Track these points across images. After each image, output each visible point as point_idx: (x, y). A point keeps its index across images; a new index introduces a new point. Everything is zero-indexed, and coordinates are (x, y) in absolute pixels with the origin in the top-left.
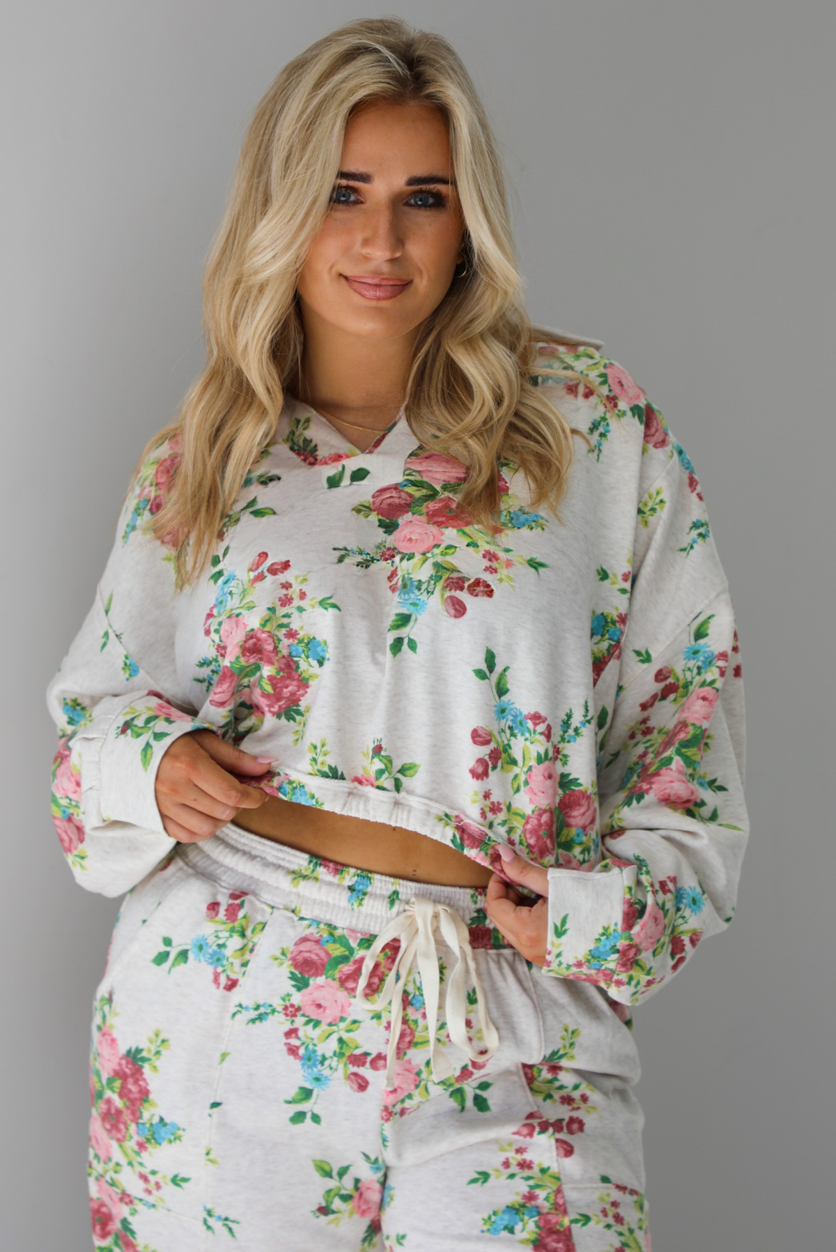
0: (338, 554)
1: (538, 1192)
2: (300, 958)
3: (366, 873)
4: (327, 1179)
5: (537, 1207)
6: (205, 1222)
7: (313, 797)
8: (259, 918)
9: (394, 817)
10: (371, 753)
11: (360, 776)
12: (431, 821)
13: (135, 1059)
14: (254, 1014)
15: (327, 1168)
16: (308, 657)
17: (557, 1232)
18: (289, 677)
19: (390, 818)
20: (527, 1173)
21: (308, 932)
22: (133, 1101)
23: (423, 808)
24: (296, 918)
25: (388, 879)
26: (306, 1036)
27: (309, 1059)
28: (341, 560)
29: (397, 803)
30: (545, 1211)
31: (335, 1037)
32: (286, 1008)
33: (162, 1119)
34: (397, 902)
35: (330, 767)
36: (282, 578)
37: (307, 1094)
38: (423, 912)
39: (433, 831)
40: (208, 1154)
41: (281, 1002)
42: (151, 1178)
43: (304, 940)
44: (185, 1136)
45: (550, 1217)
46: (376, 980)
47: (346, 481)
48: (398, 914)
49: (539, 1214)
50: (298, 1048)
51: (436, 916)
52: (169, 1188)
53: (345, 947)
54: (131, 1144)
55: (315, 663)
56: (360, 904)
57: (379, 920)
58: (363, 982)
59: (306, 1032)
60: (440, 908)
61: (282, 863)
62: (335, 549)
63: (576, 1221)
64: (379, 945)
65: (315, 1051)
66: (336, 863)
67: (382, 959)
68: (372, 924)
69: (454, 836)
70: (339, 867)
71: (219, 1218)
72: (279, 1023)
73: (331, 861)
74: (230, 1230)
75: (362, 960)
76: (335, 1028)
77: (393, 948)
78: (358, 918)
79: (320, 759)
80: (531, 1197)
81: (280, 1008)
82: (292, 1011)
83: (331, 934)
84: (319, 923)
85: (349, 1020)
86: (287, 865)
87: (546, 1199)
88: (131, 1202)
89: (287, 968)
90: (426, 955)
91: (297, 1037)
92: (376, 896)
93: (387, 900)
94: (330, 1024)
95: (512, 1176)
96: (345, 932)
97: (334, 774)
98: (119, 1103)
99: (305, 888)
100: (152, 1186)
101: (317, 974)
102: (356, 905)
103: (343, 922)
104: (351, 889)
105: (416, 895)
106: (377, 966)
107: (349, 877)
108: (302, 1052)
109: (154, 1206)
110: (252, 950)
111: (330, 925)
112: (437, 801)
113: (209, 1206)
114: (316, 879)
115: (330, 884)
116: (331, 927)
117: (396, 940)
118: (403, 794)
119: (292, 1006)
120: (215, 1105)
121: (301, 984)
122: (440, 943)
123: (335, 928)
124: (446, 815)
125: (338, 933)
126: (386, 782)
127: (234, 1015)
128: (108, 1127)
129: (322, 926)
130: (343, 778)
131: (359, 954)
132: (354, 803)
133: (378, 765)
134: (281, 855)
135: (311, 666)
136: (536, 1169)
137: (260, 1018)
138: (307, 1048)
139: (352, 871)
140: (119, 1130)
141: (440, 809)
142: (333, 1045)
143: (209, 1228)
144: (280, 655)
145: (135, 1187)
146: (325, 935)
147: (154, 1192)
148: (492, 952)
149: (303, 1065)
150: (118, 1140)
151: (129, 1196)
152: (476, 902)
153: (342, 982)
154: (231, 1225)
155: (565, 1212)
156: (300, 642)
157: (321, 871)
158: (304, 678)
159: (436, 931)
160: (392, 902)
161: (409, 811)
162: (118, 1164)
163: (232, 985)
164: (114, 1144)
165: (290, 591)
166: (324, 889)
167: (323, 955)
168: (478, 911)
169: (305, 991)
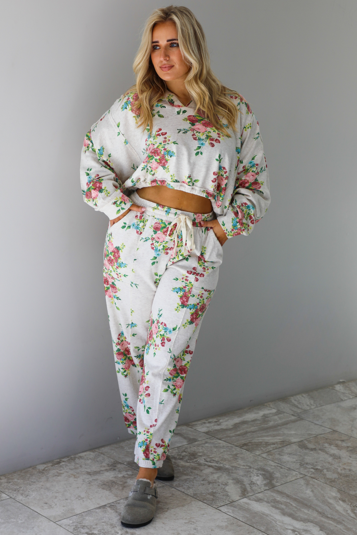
0: (178, 131)
1: (187, 287)
2: (155, 227)
3: (169, 208)
4: (157, 276)
5: (185, 290)
6: (131, 285)
7: (172, 187)
8: (146, 218)
9: (192, 192)
10: (187, 177)
11: (184, 181)
12: (201, 192)
13: (118, 249)
14: (145, 240)
15: (157, 274)
16: (168, 155)
17: (186, 297)
18: (163, 159)
19: (191, 192)
20: (186, 282)
21: (157, 221)
22: (116, 258)
23: (199, 190)
24: (154, 218)
25: (174, 209)
26: (155, 245)
27: (156, 250)
28: (179, 132)
29: (192, 188)
30: (186, 291)
31: (162, 245)
32: (152, 238)
33: (122, 262)
34: (177, 215)
35: (175, 180)
36: (164, 136)
37: (156, 258)
38: (182, 217)
39: (201, 195)
40: (132, 270)
41: (151, 237)
42: (119, 274)
43: (156, 223)
44: (128, 266)
45: (187, 293)
46: (171, 232)
47: (181, 113)
48: (177, 218)
49: (185, 292)
50: (154, 248)
51: (185, 218)
52: (123, 277)
53: (165, 224)
54: (115, 267)
55: (169, 156)
56: (168, 215)
57: (172, 219)
58: (169, 233)
59: (155, 244)
60: (186, 217)
61: (151, 206)
62: (178, 130)
63: (191, 296)
64: (172, 224)
65: (157, 248)
66: (163, 205)
67: (173, 227)
68: (171, 220)
69: (206, 195)
70: (163, 206)
71: (134, 284)
72: (150, 242)
73: (161, 205)
74: (137, 286)
75: (169, 227)
76: (162, 243)
77: (175, 225)
78: (168, 218)
79: (173, 178)
80: (185, 287)
81: (150, 238)
82: (153, 239)
83: (162, 222)
84: (159, 219)
85: (165, 241)
86: (152, 206)
87: (188, 289)
88: (114, 279)
89: (152, 229)
90: (183, 227)
91: (154, 245)
92: (172, 213)
93: (174, 214)
94: (161, 242)
95: (183, 281)
96: (165, 221)
97: (177, 181)
98: (113, 258)
99: (156, 211)
100: (119, 276)
101: (159, 231)
102: (167, 215)
103: (164, 219)
104: (166, 211)
105: (181, 213)
106: (172, 229)
107: (166, 209)
108: (155, 248)
109: (119, 280)
110: (145, 226)
111: (161, 220)
112: (202, 188)
113: (132, 282)
114: (158, 209)
115: (161, 210)
116: (162, 220)
117: (176, 223)
118: (194, 186)
119: (153, 238)
120: (135, 260)
121: (155, 233)
122: (186, 225)
123: (163, 220)
124: (204, 190)
125: (163, 221)
126: (191, 184)
127: (141, 240)
128: (109, 263)
129: (160, 220)
130: (179, 182)
131: (168, 226)
132: (182, 188)
133: (189, 180)
134: (150, 204)
135: (168, 157)
136: (189, 282)
137: (146, 240)
138: (156, 248)
139: (166, 207)
140: (112, 264)
141: (202, 189)
142: (161, 247)
143: (132, 286)
144: (161, 154)
145: (115, 276)
146: (161, 222)
147: (119, 277)
148: (196, 228)
149: (155, 251)
150: (112, 266)
151: (114, 278)
152: (194, 216)
153: (164, 233)
154: (137, 285)
155: (190, 293)
156: (167, 151)
157: (159, 207)
158: (166, 160)
159: (185, 222)
160: (175, 215)
161: (195, 190)
162: (111, 271)
163: (141, 233)
164: (110, 266)
165: (166, 139)
166: (160, 211)
167: (160, 226)
168: (194, 218)
169: (156, 234)
